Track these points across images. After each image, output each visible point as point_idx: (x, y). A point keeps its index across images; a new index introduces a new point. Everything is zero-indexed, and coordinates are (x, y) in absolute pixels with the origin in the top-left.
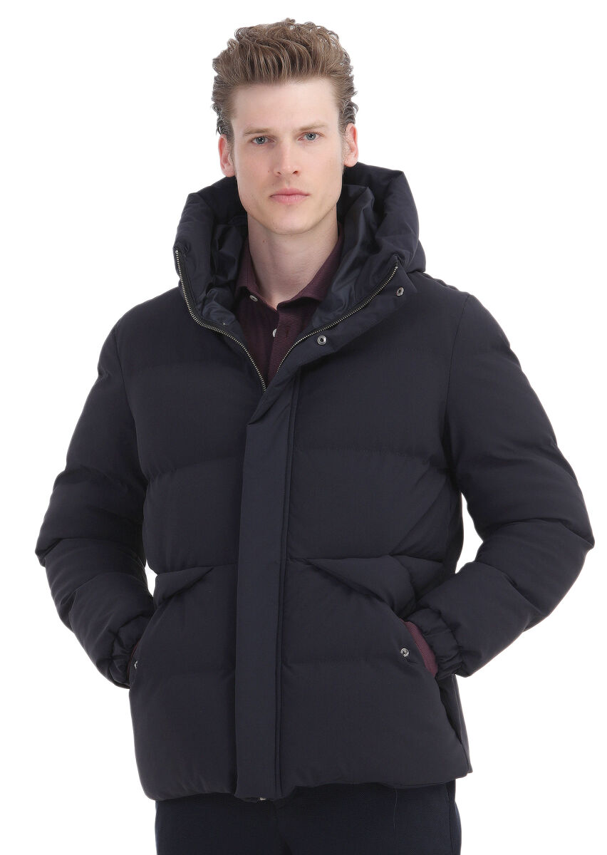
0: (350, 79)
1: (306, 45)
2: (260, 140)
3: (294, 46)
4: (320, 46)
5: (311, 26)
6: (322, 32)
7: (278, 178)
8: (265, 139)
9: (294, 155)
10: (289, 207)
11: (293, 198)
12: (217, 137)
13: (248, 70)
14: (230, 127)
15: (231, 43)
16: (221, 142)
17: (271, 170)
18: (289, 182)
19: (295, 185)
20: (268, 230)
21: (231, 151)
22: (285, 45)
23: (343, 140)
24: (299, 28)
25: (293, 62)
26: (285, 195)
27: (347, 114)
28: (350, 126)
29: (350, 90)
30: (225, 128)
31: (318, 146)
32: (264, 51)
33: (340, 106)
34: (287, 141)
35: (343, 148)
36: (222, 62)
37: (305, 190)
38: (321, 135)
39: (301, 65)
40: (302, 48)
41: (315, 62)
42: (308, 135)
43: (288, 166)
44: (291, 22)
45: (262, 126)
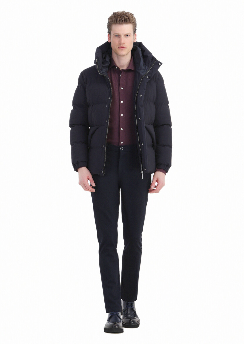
0: (136, 24)
1: (128, 17)
2: (117, 36)
3: (125, 17)
4: (131, 17)
5: (128, 13)
6: (131, 14)
7: (120, 44)
8: (118, 36)
9: (124, 39)
10: (122, 50)
11: (123, 48)
12: (108, 34)
13: (115, 21)
14: (111, 32)
15: (112, 15)
16: (108, 35)
17: (119, 42)
18: (122, 45)
19: (124, 46)
20: (117, 54)
21: (110, 37)
22: (123, 17)
23: (134, 37)
24: (126, 13)
25: (125, 20)
26: (121, 47)
27: (135, 31)
28: (135, 34)
29: (136, 27)
30: (109, 32)
31: (129, 38)
32: (119, 17)
33: (134, 30)
34: (123, 37)
35: (134, 38)
36: (110, 19)
37: (125, 47)
38: (129, 35)
39: (127, 21)
40: (127, 17)
41: (129, 20)
42: (127, 35)
43: (122, 42)
44: (124, 11)
45: (117, 33)
